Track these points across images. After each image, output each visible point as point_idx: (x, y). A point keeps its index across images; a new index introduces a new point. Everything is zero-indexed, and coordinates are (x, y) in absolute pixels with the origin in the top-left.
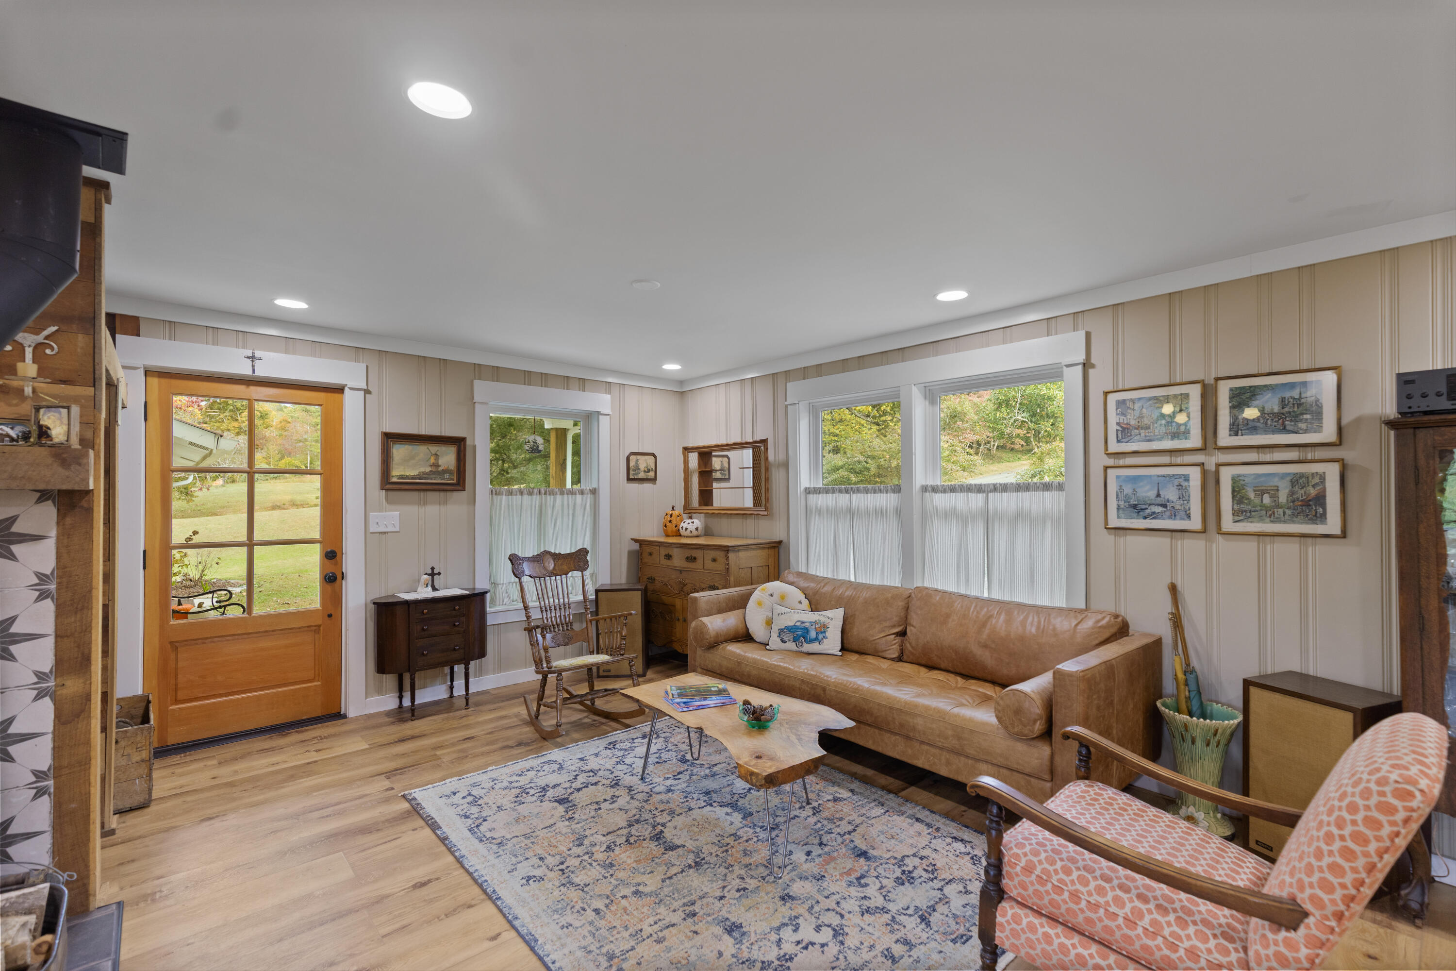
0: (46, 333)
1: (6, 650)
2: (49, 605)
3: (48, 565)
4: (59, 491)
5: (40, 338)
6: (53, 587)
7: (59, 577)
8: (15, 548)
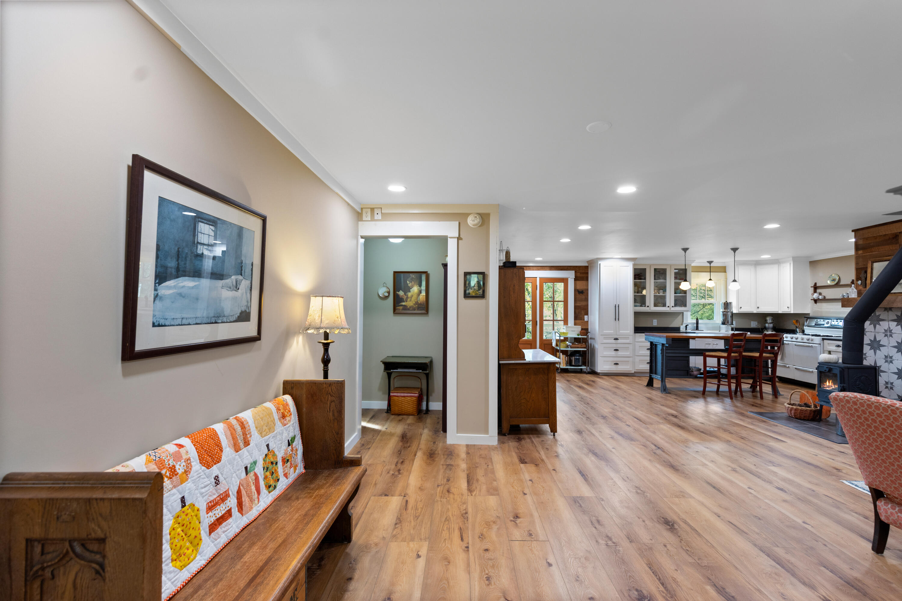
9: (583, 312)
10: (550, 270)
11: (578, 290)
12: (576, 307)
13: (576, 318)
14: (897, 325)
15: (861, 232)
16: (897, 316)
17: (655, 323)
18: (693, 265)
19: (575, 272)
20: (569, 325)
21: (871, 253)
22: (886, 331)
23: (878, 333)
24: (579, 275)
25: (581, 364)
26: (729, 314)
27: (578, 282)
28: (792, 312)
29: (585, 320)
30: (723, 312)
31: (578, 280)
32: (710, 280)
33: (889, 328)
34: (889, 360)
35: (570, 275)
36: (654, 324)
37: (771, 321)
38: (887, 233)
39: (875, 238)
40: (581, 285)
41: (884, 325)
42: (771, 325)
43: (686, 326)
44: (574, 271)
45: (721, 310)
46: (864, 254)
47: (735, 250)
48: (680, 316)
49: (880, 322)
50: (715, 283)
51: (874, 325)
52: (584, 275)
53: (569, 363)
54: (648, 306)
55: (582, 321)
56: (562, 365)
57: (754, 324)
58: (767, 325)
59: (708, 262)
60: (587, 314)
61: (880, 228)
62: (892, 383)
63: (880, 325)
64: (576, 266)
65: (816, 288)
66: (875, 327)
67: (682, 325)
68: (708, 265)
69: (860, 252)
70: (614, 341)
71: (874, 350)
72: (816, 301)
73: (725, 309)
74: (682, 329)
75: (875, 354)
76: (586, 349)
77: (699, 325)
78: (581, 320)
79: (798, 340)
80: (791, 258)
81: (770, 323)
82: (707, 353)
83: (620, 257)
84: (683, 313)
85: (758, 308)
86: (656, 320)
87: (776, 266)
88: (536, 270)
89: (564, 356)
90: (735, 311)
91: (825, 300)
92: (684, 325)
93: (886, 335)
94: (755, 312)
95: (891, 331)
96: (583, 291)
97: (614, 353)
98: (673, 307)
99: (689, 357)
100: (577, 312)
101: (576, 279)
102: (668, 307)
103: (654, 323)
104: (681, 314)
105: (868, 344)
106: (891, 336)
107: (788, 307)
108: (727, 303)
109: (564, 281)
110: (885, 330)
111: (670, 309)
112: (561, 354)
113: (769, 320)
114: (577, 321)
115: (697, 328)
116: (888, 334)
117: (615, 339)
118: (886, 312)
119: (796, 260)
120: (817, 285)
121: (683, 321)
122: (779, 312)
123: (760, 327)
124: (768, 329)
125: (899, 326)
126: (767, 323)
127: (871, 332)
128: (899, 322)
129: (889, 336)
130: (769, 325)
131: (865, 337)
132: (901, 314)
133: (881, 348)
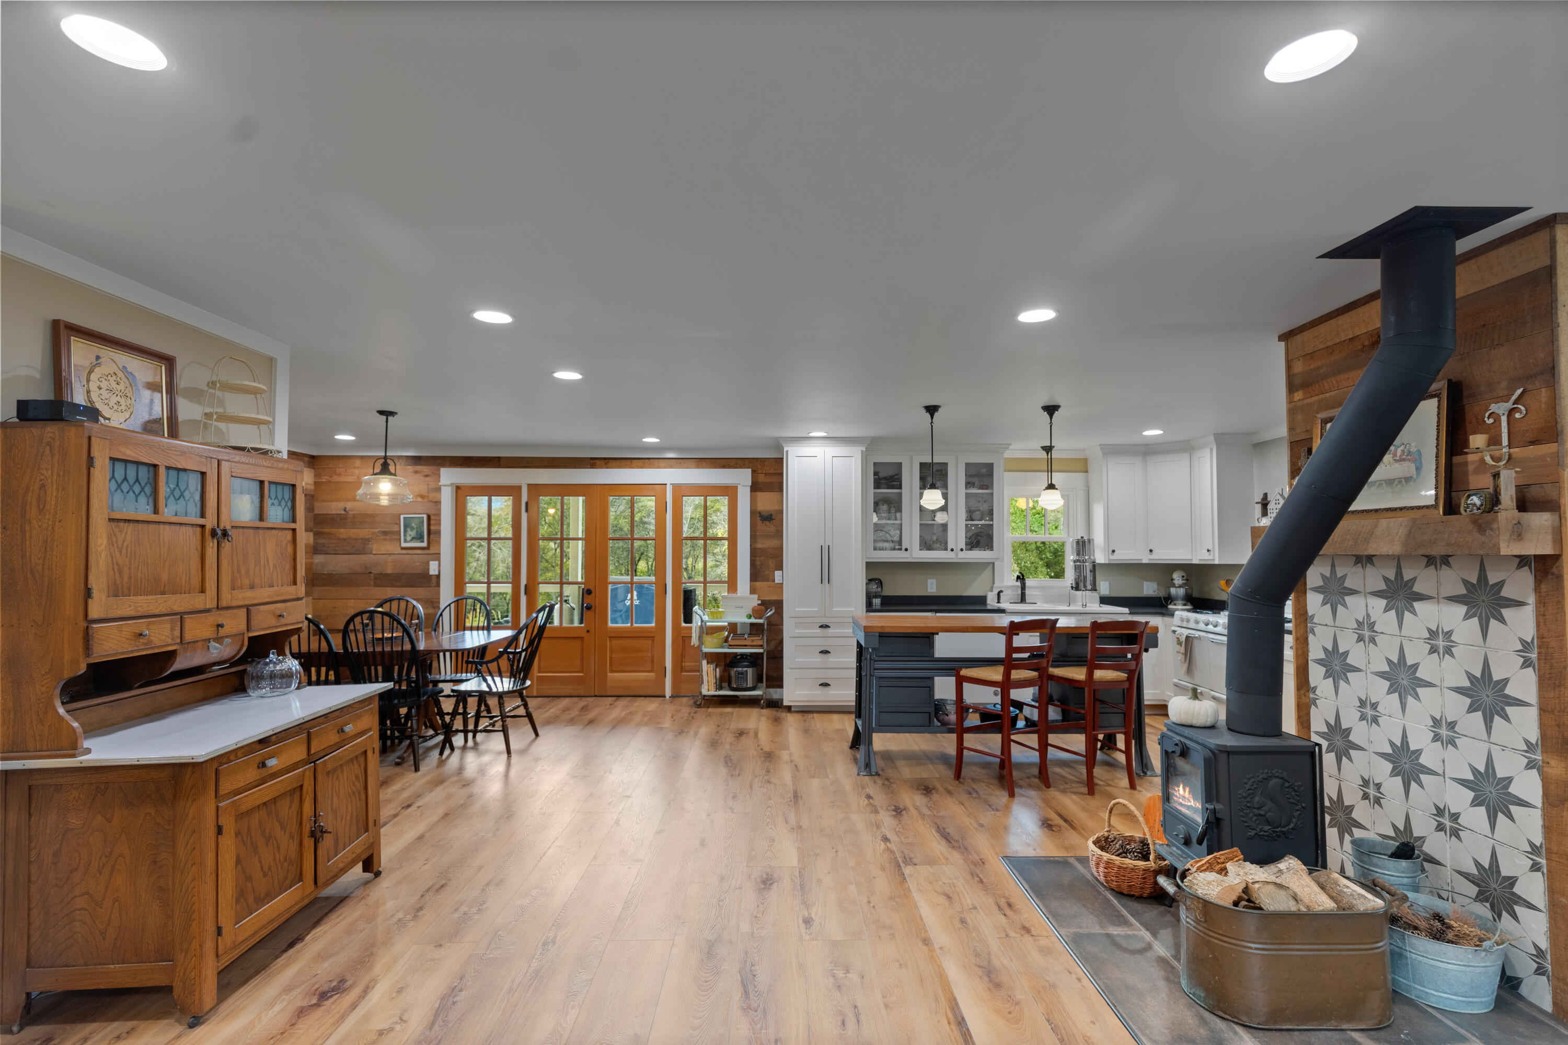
0: (1514, 398)
1: (1503, 709)
2: (1530, 676)
3: (1529, 631)
4: (1535, 556)
5: (1509, 405)
6: (1534, 656)
7: (1539, 647)
8: (1505, 612)
9: (771, 563)
10: (698, 467)
11: (760, 513)
12: (754, 553)
13: (755, 576)
14: (1386, 609)
16: (1386, 579)
17: (932, 587)
18: (1007, 454)
19: (753, 472)
20: (739, 593)
22: (1360, 624)
23: (1343, 628)
24: (761, 478)
25: (750, 685)
26: (1088, 566)
27: (760, 495)
28: (1217, 562)
29: (776, 581)
30: (1075, 562)
31: (761, 490)
33: (1368, 616)
34: (1369, 712)
35: (742, 478)
36: (929, 590)
37: (1180, 582)
38: (1358, 333)
39: (1330, 350)
40: (766, 502)
41: (1356, 607)
42: (1181, 591)
43: (999, 593)
44: (750, 470)
45: (1072, 558)
46: (1308, 401)
47: (1051, 410)
48: (988, 571)
49: (1347, 599)
50: (1062, 496)
51: (1332, 606)
52: (775, 479)
53: (724, 681)
54: (906, 550)
55: (769, 583)
56: (706, 687)
57: (1149, 589)
58: (1173, 591)
59: (1044, 448)
60: (780, 567)
63: (1345, 605)
64: (757, 459)
65: (1266, 505)
66: (1334, 612)
67: (992, 590)
68: (1043, 454)
69: (1298, 395)
70: (819, 631)
71: (1334, 681)
73: (1078, 554)
74: (991, 602)
75: (1337, 693)
76: (761, 651)
77: (1027, 592)
78: (767, 581)
80: (1212, 437)
81: (1180, 587)
82: (964, 672)
83: (823, 434)
84: (993, 563)
85: (1151, 551)
86: (934, 581)
87: (1185, 457)
88: (665, 467)
89: (712, 667)
90: (1100, 558)
92: (996, 592)
93: (1361, 638)
94: (1145, 561)
95: (1372, 626)
96: (771, 515)
97: (819, 659)
98: (962, 550)
99: (931, 679)
100: (758, 563)
101: (755, 488)
102: (952, 550)
103: (929, 586)
104: (990, 567)
105: (1320, 662)
106: (1373, 640)
107: (1208, 551)
108: (1084, 542)
109: (729, 491)
110: (1358, 621)
111: (957, 554)
112: (704, 662)
113: (1178, 578)
114: (758, 584)
115: (1023, 599)
116: (1367, 633)
117: (821, 627)
118: (1359, 568)
119: (1224, 441)
120: (1269, 499)
121: (994, 583)
122: (1194, 562)
123: (1161, 594)
124: (1176, 599)
125: (1393, 613)
126: (1174, 586)
127: (1326, 625)
128: (1392, 600)
129: (1367, 640)
130: (1176, 591)
131: (1311, 637)
132: (1396, 575)
133: (1349, 674)
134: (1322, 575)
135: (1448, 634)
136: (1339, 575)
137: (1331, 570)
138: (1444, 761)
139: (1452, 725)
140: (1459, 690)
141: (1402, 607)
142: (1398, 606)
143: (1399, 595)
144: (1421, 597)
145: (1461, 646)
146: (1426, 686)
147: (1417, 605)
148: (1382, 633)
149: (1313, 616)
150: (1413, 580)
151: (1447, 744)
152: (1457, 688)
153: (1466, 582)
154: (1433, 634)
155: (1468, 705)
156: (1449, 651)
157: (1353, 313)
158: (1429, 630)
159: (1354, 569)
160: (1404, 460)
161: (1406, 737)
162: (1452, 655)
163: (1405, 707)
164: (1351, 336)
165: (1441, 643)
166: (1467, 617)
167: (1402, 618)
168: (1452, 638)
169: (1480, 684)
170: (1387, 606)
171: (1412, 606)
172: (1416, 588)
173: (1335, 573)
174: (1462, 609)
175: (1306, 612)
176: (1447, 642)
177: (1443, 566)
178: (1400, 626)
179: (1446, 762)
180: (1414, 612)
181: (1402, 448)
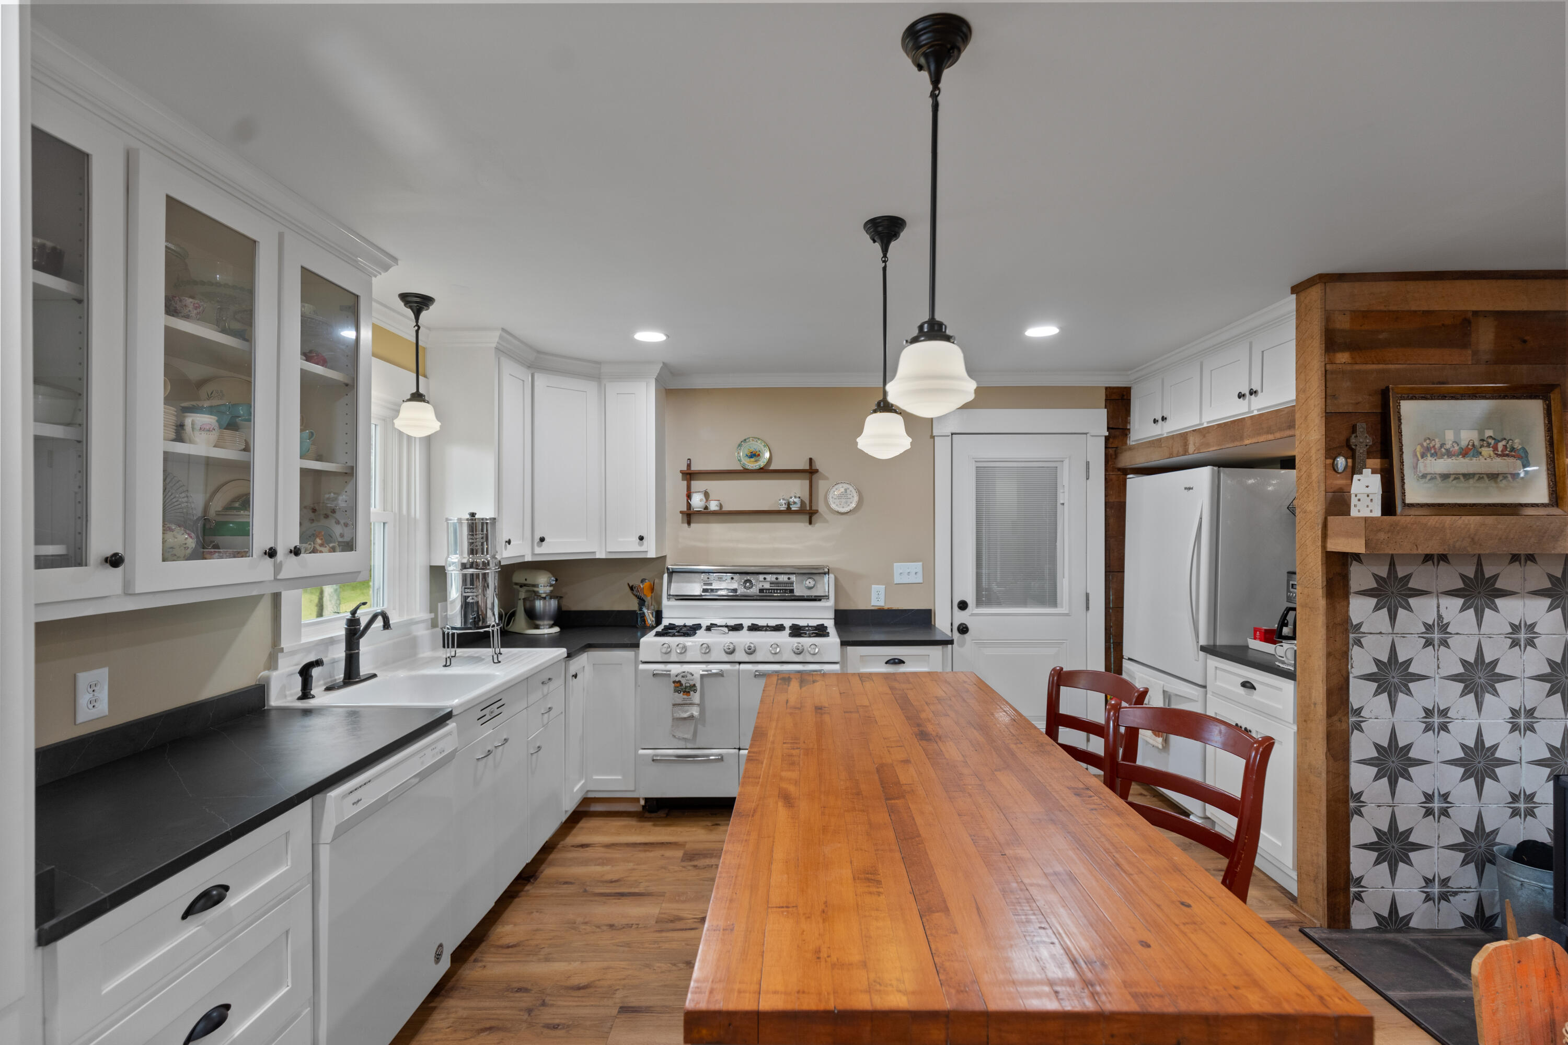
14: (1463, 609)
15: (1346, 286)
16: (1463, 577)
21: (1381, 366)
22: (1429, 627)
23: (1403, 635)
28: (651, 555)
32: (418, 397)
33: (1440, 617)
34: (1436, 720)
37: (548, 589)
38: (1434, 307)
39: (1397, 316)
41: (1424, 609)
43: (305, 672)
46: (1357, 367)
49: (1412, 601)
51: (1390, 611)
54: (115, 561)
58: (539, 604)
61: (1411, 286)
62: (1445, 797)
63: (1408, 608)
65: (689, 475)
66: (1393, 618)
67: (272, 663)
69: (1343, 357)
71: (1390, 696)
72: (689, 516)
75: (1393, 708)
79: (758, 657)
80: (658, 367)
91: (723, 515)
93: (1429, 643)
94: (531, 556)
95: (1444, 628)
98: (296, 552)
105: (1369, 677)
106: (1444, 643)
110: (1425, 624)
111: (278, 568)
113: (543, 583)
116: (1436, 636)
118: (1429, 567)
120: (695, 468)
121: (276, 646)
122: (598, 556)
124: (541, 618)
125: (1471, 612)
126: (537, 596)
127: (1381, 633)
128: (1470, 599)
129: (1436, 643)
130: (545, 605)
131: (1355, 651)
132: (1476, 572)
133: (1411, 685)
134: (1375, 576)
135: (1531, 627)
136: (1400, 575)
137: (1390, 569)
138: (1520, 748)
139: (1530, 713)
140: (1540, 678)
141: (1482, 605)
142: (1477, 604)
143: (1479, 593)
144: (1504, 594)
145: (1543, 636)
146: (1505, 680)
147: (1499, 602)
148: (1457, 634)
149: (1359, 625)
150: (1496, 577)
151: (1525, 731)
152: (1539, 676)
153: (1551, 577)
154: (1515, 628)
155: (1548, 689)
156: (1531, 643)
157: (1430, 284)
158: (1512, 625)
159: (1422, 567)
160: (1507, 455)
161: (1482, 736)
162: (1534, 646)
163: (1482, 705)
164: (1426, 309)
165: (1522, 636)
166: (1551, 608)
167: (1482, 617)
168: (1535, 630)
169: (1560, 668)
170: (1464, 604)
171: (1494, 603)
172: (1498, 585)
173: (1396, 572)
174: (1547, 602)
175: (1347, 619)
176: (1530, 634)
177: (1529, 562)
178: (1479, 625)
179: (1523, 749)
180: (1496, 609)
181: (1504, 443)
